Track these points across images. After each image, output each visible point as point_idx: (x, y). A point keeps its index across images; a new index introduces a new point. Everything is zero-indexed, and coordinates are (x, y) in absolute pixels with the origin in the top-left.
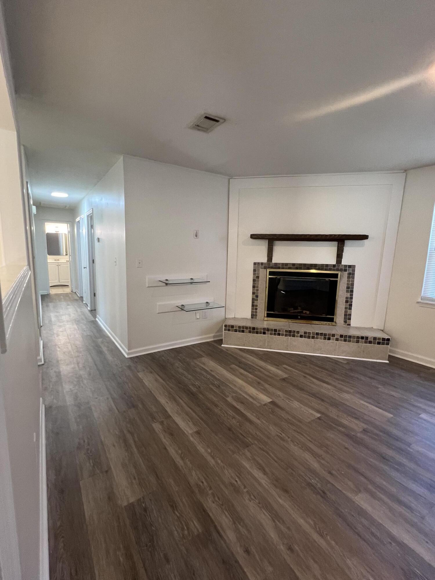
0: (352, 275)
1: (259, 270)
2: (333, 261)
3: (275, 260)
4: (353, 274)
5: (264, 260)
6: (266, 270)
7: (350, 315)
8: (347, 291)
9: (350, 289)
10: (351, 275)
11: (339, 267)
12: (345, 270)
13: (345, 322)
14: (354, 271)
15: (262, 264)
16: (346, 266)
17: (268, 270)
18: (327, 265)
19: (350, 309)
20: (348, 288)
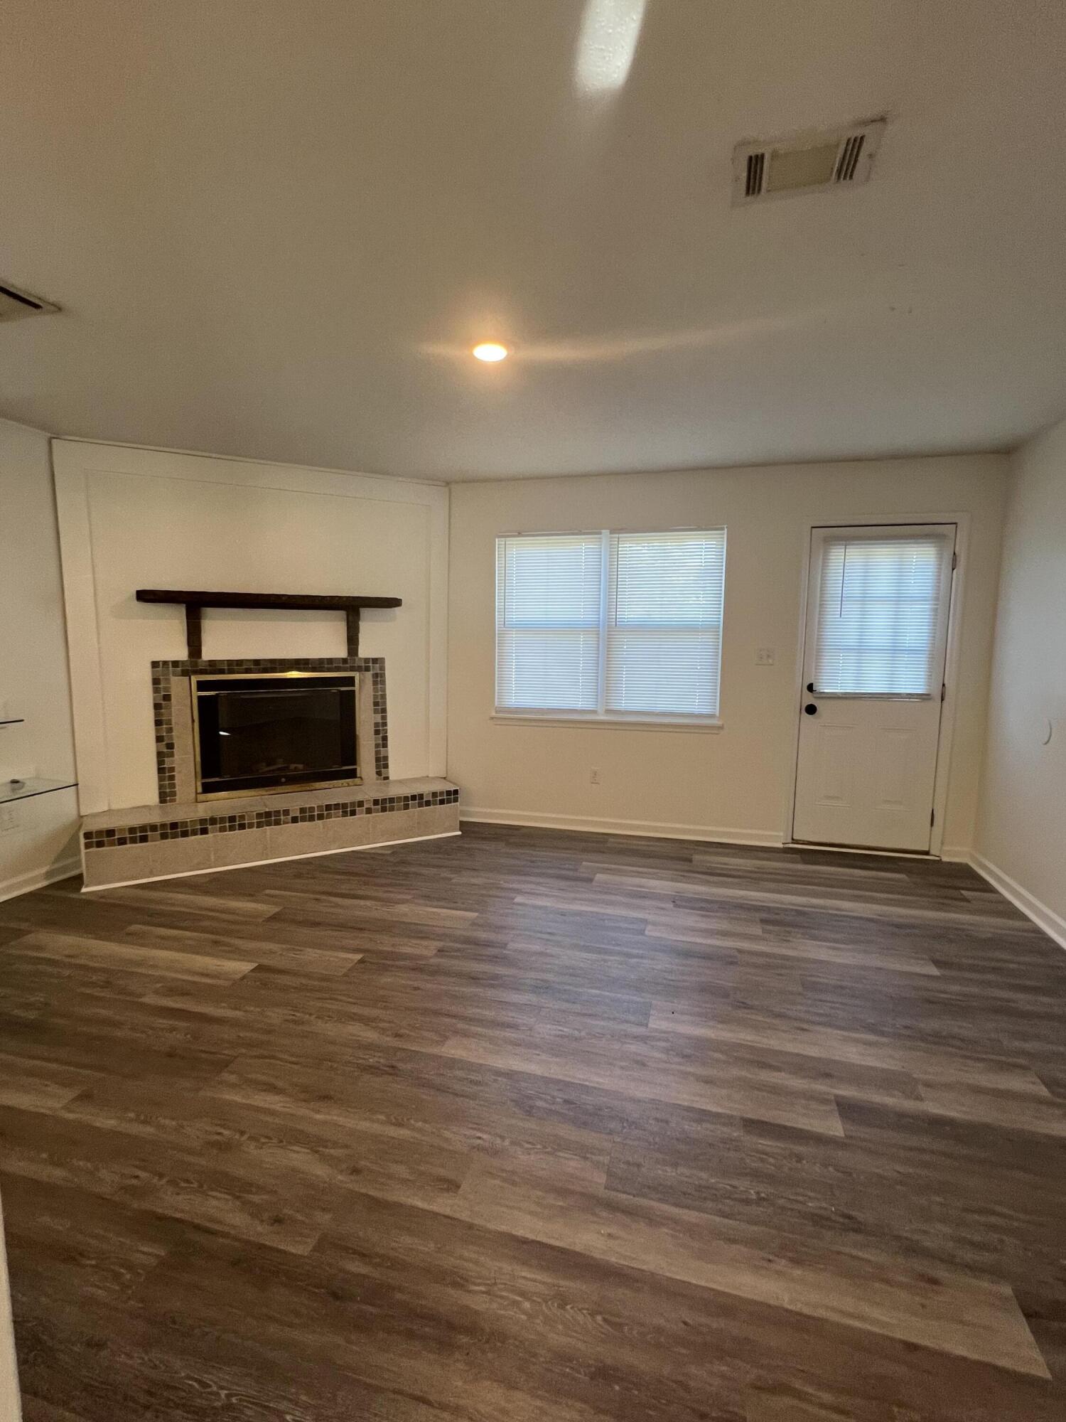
0: (381, 677)
1: (168, 681)
2: (341, 652)
3: (208, 653)
4: (383, 675)
5: (181, 654)
6: (188, 677)
7: (386, 758)
8: (376, 712)
9: (380, 706)
10: (379, 679)
11: (354, 663)
12: (367, 669)
13: (379, 773)
14: (382, 668)
15: (175, 664)
16: (367, 660)
17: (194, 679)
18: (330, 661)
19: (385, 746)
20: (376, 704)
